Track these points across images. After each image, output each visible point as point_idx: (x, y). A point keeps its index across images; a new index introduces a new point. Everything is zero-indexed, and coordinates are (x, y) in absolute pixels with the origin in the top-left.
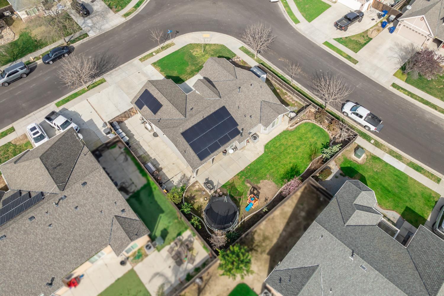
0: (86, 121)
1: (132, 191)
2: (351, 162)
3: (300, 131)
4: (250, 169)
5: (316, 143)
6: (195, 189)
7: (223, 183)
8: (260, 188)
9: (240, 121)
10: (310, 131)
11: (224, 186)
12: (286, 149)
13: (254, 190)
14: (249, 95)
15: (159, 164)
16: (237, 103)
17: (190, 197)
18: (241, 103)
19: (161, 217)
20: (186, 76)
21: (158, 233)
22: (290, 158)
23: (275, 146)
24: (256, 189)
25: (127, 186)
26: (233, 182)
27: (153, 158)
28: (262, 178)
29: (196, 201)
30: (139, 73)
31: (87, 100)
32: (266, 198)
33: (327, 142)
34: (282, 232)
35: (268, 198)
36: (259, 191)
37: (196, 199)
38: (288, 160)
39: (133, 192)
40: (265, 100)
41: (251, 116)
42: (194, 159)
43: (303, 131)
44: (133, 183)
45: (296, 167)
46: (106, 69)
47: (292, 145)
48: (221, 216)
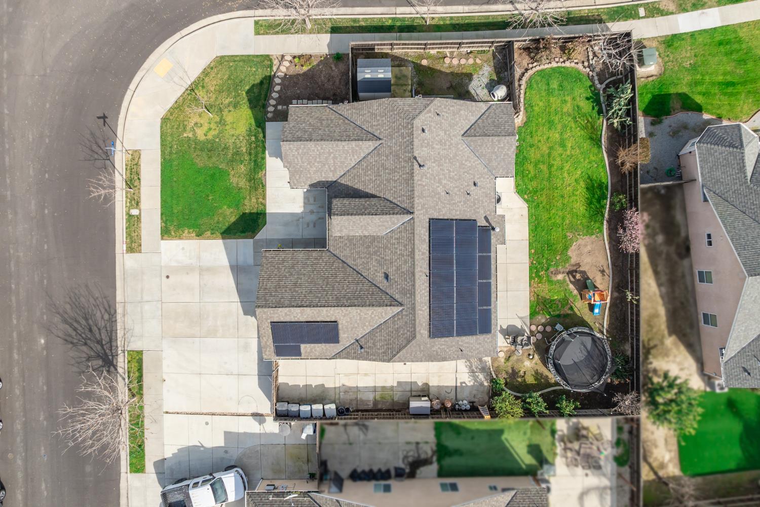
0: (223, 444)
1: (430, 453)
2: (646, 85)
3: (536, 108)
4: (536, 253)
5: (578, 107)
6: (503, 360)
7: (526, 312)
8: (578, 265)
9: (471, 211)
10: (549, 92)
11: (533, 314)
12: (550, 166)
13: (574, 277)
14: (439, 154)
15: (416, 383)
16: (439, 189)
17: (510, 377)
18: (444, 182)
19: (506, 440)
20: (254, 200)
21: (528, 460)
22: (569, 174)
23: (530, 176)
24: (576, 271)
25: (416, 455)
26: (538, 295)
27: (395, 384)
28: (566, 248)
29: (522, 373)
30: (168, 277)
31: (167, 413)
32: (600, 271)
33: (590, 87)
34: (660, 291)
35: (602, 266)
36: (581, 269)
37: (520, 371)
38: (569, 180)
39: (434, 452)
40: (465, 130)
41: (475, 184)
42: (480, 344)
43: (541, 104)
44: (417, 443)
45: (591, 180)
46: (103, 331)
47: (551, 148)
48: (581, 361)
